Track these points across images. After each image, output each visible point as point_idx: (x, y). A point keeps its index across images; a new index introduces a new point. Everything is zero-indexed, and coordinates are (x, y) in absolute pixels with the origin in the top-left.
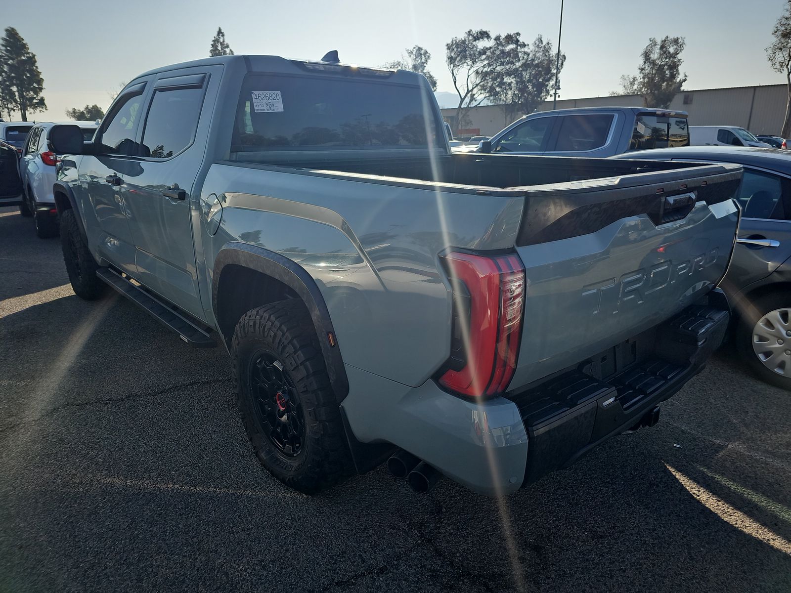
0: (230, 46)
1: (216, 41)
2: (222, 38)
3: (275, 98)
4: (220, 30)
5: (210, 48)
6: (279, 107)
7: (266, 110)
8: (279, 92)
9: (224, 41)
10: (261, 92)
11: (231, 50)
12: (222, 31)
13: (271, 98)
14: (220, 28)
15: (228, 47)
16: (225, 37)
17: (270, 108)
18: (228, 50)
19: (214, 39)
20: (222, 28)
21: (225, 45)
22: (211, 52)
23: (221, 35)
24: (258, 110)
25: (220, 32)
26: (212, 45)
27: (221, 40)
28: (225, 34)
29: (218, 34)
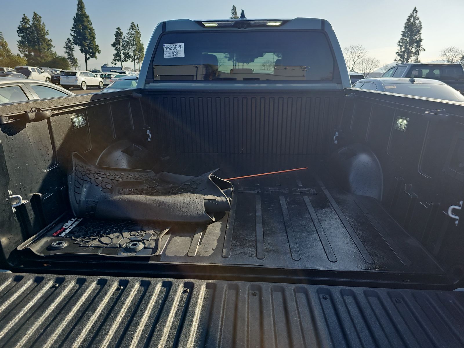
1: (411, 16)
3: (180, 48)
4: (415, 8)
6: (182, 54)
7: (172, 56)
8: (182, 44)
9: (416, 16)
10: (170, 45)
11: (420, 21)
13: (176, 48)
14: (415, 7)
15: (418, 19)
16: (418, 13)
17: (175, 55)
18: (417, 22)
19: (409, 15)
20: (417, 7)
21: (417, 18)
22: (406, 24)
23: (415, 12)
24: (166, 56)
25: (415, 10)
26: (407, 19)
27: (414, 15)
28: (418, 11)
29: (413, 12)
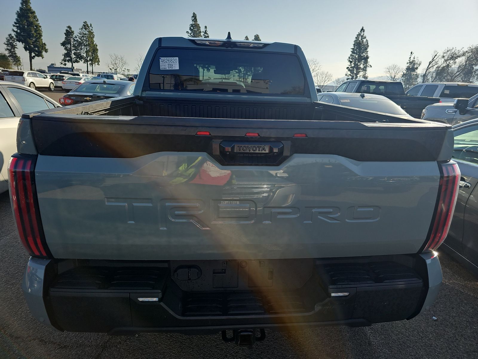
0: (366, 38)
1: (359, 35)
2: (363, 33)
3: (174, 62)
5: (354, 39)
6: (176, 67)
7: (167, 68)
8: (177, 58)
9: (363, 35)
10: (165, 58)
11: (367, 40)
12: (364, 29)
13: (171, 62)
14: (363, 27)
15: (365, 38)
16: (365, 32)
17: (170, 67)
18: (365, 40)
19: (358, 34)
20: (364, 27)
21: (364, 37)
22: (355, 42)
23: (362, 31)
24: (162, 68)
25: (362, 30)
26: (356, 37)
27: (362, 34)
28: (365, 30)
29: (361, 31)
